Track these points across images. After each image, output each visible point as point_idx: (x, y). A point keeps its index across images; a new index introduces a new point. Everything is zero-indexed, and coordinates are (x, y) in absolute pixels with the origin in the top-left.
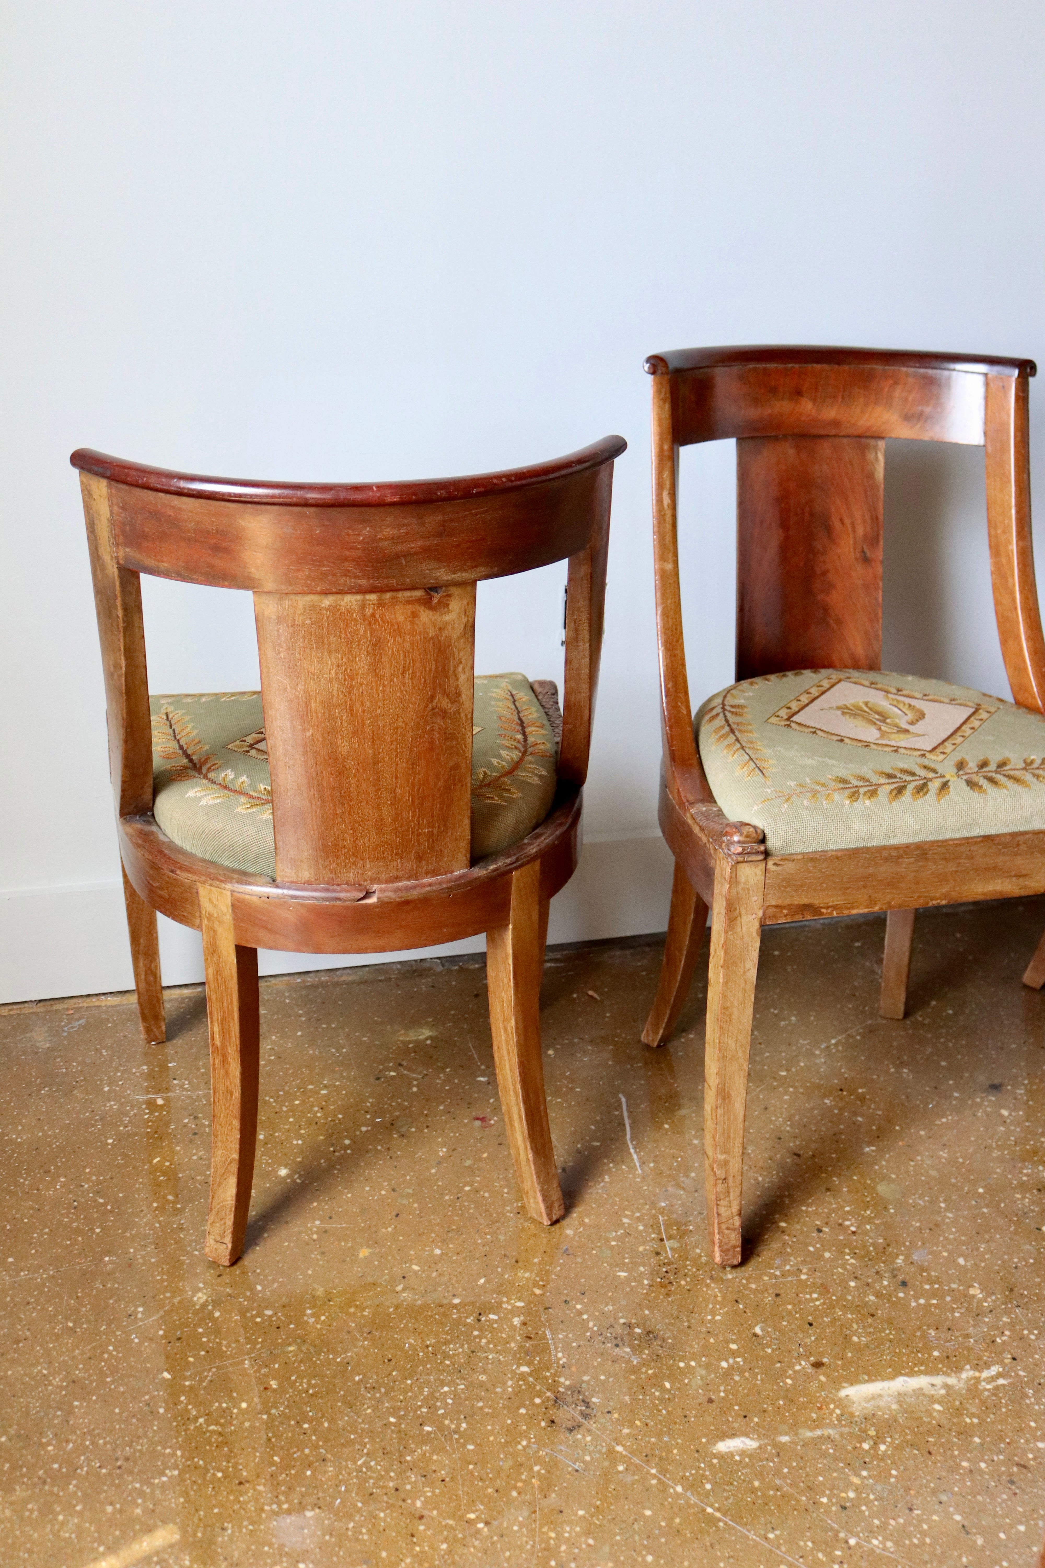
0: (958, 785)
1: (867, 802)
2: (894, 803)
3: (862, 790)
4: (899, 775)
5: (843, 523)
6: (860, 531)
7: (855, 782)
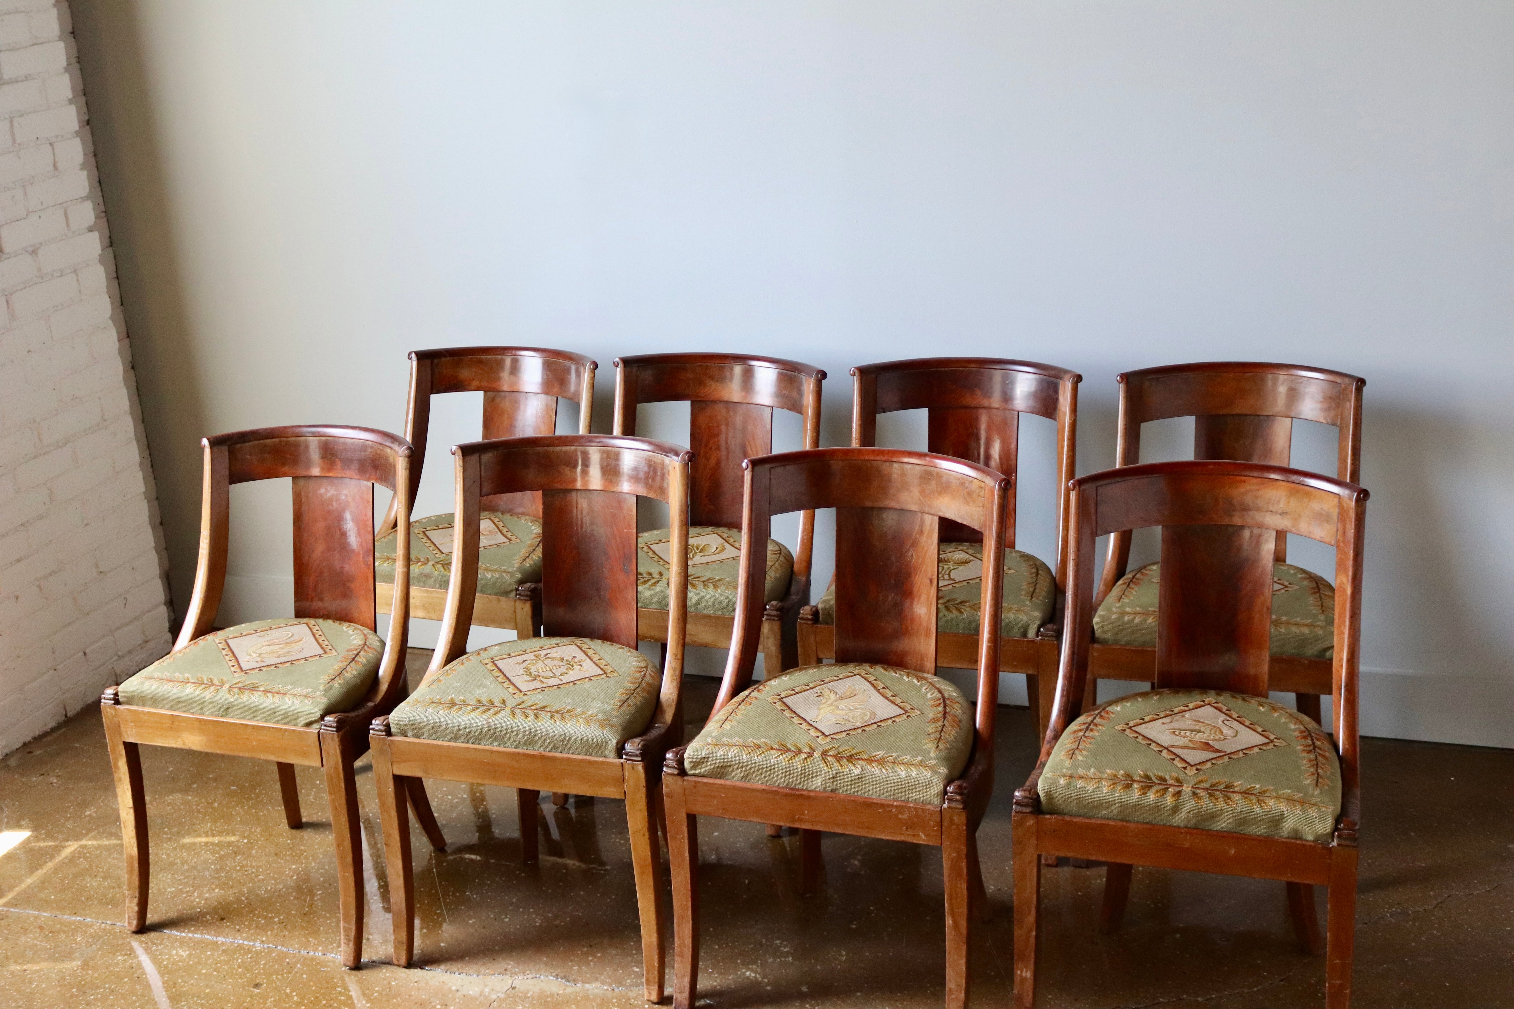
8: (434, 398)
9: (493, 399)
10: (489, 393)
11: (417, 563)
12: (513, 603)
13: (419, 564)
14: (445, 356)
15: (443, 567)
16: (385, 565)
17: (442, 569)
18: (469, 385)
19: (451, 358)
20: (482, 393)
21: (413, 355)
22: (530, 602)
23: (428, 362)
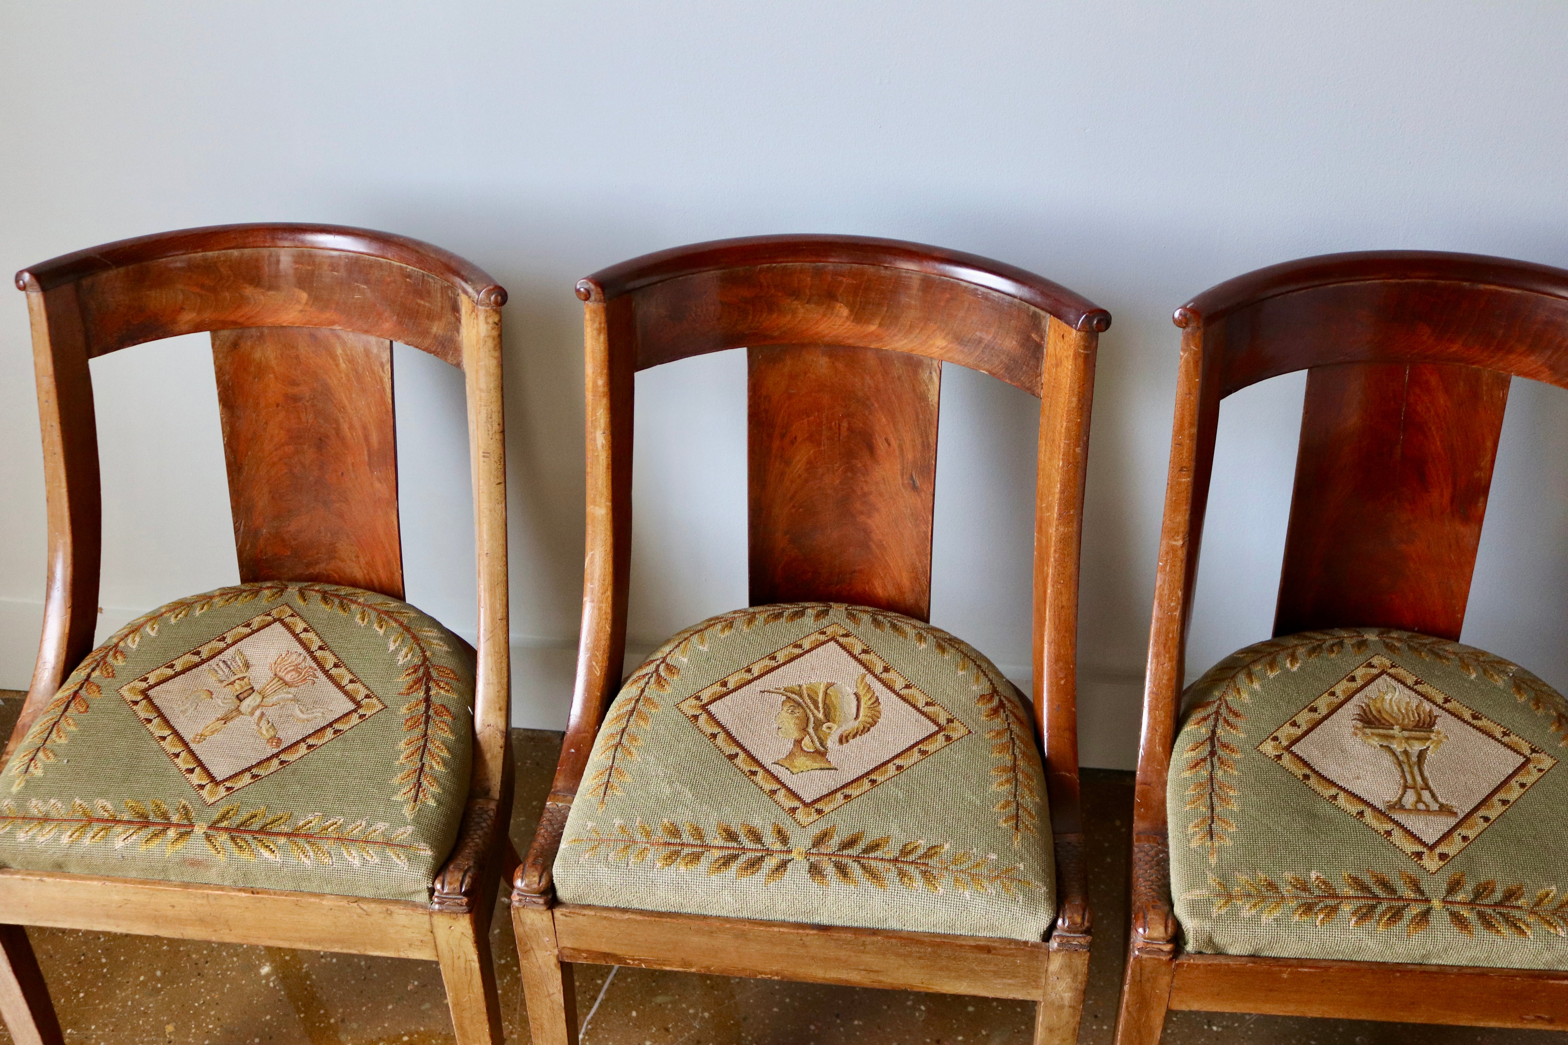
0: (799, 868)
1: (682, 868)
2: (713, 877)
3: (687, 850)
4: (742, 838)
5: (889, 444)
6: (910, 456)
7: (686, 838)
8: (98, 366)
9: (235, 345)
10: (225, 333)
11: (164, 831)
12: (427, 917)
13: (172, 833)
14: (106, 267)
15: (233, 839)
16: (87, 841)
17: (230, 845)
18: (174, 321)
19: (122, 270)
20: (206, 336)
21: (27, 276)
22: (468, 915)
23: (67, 290)
